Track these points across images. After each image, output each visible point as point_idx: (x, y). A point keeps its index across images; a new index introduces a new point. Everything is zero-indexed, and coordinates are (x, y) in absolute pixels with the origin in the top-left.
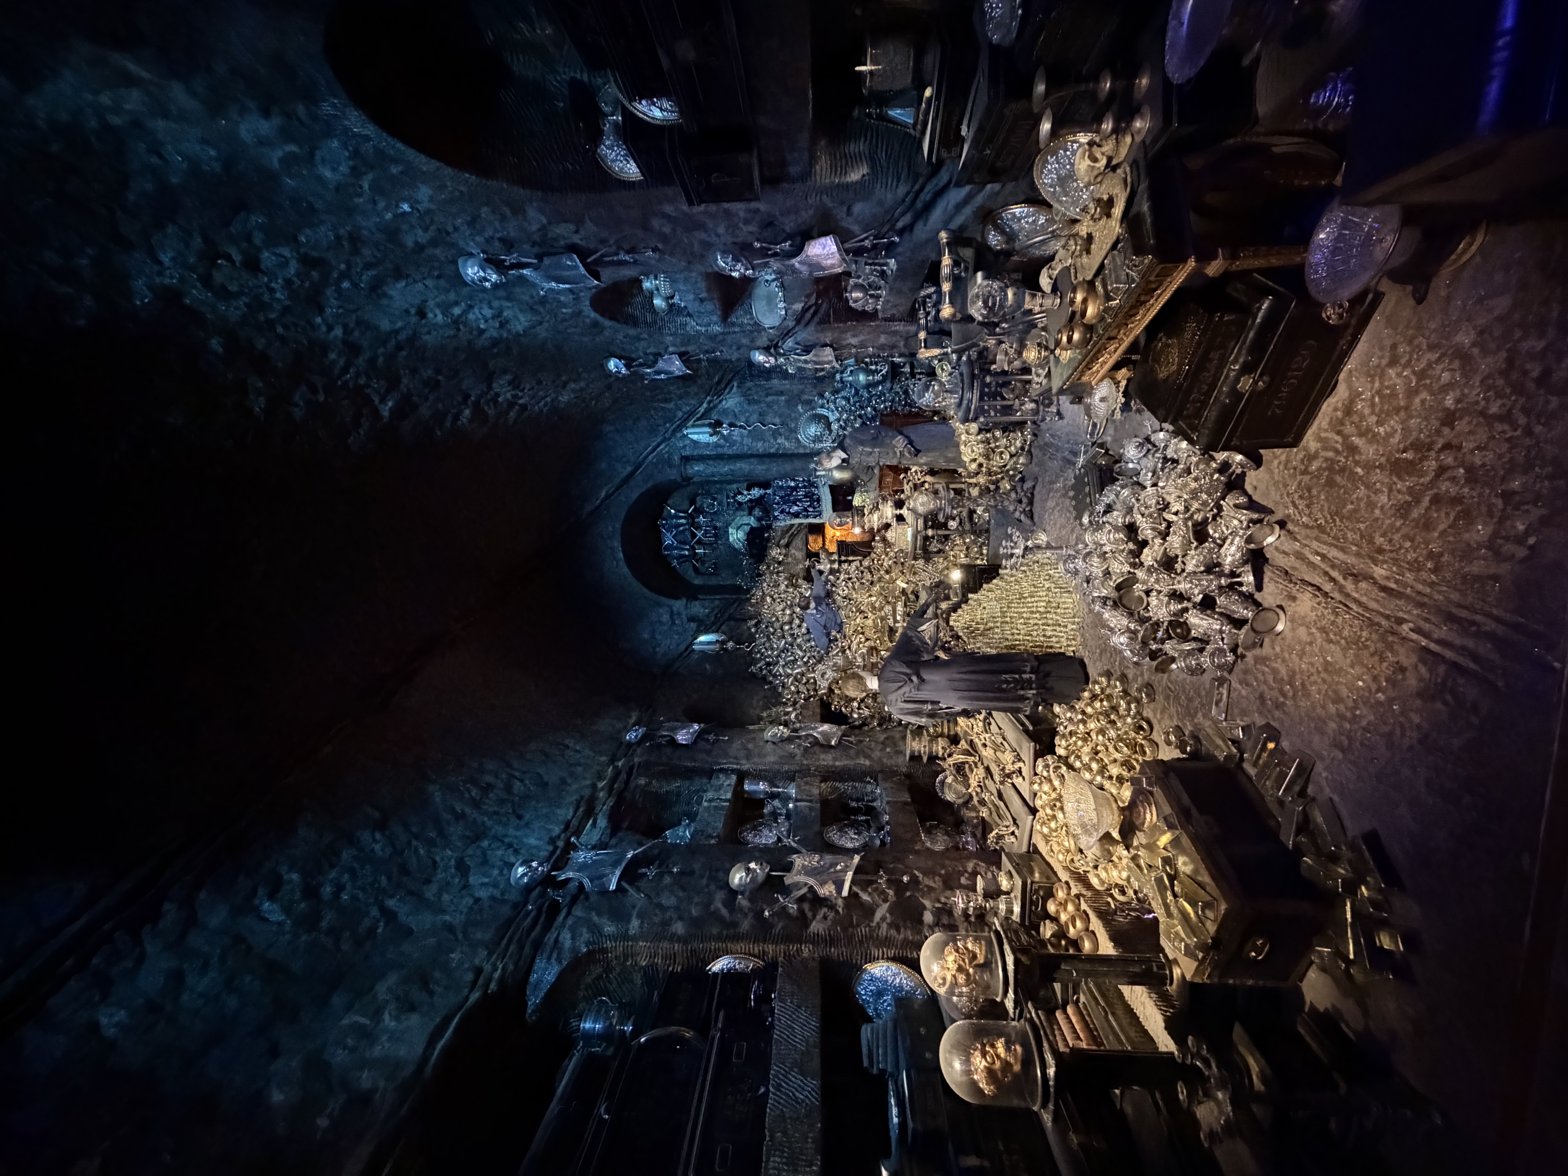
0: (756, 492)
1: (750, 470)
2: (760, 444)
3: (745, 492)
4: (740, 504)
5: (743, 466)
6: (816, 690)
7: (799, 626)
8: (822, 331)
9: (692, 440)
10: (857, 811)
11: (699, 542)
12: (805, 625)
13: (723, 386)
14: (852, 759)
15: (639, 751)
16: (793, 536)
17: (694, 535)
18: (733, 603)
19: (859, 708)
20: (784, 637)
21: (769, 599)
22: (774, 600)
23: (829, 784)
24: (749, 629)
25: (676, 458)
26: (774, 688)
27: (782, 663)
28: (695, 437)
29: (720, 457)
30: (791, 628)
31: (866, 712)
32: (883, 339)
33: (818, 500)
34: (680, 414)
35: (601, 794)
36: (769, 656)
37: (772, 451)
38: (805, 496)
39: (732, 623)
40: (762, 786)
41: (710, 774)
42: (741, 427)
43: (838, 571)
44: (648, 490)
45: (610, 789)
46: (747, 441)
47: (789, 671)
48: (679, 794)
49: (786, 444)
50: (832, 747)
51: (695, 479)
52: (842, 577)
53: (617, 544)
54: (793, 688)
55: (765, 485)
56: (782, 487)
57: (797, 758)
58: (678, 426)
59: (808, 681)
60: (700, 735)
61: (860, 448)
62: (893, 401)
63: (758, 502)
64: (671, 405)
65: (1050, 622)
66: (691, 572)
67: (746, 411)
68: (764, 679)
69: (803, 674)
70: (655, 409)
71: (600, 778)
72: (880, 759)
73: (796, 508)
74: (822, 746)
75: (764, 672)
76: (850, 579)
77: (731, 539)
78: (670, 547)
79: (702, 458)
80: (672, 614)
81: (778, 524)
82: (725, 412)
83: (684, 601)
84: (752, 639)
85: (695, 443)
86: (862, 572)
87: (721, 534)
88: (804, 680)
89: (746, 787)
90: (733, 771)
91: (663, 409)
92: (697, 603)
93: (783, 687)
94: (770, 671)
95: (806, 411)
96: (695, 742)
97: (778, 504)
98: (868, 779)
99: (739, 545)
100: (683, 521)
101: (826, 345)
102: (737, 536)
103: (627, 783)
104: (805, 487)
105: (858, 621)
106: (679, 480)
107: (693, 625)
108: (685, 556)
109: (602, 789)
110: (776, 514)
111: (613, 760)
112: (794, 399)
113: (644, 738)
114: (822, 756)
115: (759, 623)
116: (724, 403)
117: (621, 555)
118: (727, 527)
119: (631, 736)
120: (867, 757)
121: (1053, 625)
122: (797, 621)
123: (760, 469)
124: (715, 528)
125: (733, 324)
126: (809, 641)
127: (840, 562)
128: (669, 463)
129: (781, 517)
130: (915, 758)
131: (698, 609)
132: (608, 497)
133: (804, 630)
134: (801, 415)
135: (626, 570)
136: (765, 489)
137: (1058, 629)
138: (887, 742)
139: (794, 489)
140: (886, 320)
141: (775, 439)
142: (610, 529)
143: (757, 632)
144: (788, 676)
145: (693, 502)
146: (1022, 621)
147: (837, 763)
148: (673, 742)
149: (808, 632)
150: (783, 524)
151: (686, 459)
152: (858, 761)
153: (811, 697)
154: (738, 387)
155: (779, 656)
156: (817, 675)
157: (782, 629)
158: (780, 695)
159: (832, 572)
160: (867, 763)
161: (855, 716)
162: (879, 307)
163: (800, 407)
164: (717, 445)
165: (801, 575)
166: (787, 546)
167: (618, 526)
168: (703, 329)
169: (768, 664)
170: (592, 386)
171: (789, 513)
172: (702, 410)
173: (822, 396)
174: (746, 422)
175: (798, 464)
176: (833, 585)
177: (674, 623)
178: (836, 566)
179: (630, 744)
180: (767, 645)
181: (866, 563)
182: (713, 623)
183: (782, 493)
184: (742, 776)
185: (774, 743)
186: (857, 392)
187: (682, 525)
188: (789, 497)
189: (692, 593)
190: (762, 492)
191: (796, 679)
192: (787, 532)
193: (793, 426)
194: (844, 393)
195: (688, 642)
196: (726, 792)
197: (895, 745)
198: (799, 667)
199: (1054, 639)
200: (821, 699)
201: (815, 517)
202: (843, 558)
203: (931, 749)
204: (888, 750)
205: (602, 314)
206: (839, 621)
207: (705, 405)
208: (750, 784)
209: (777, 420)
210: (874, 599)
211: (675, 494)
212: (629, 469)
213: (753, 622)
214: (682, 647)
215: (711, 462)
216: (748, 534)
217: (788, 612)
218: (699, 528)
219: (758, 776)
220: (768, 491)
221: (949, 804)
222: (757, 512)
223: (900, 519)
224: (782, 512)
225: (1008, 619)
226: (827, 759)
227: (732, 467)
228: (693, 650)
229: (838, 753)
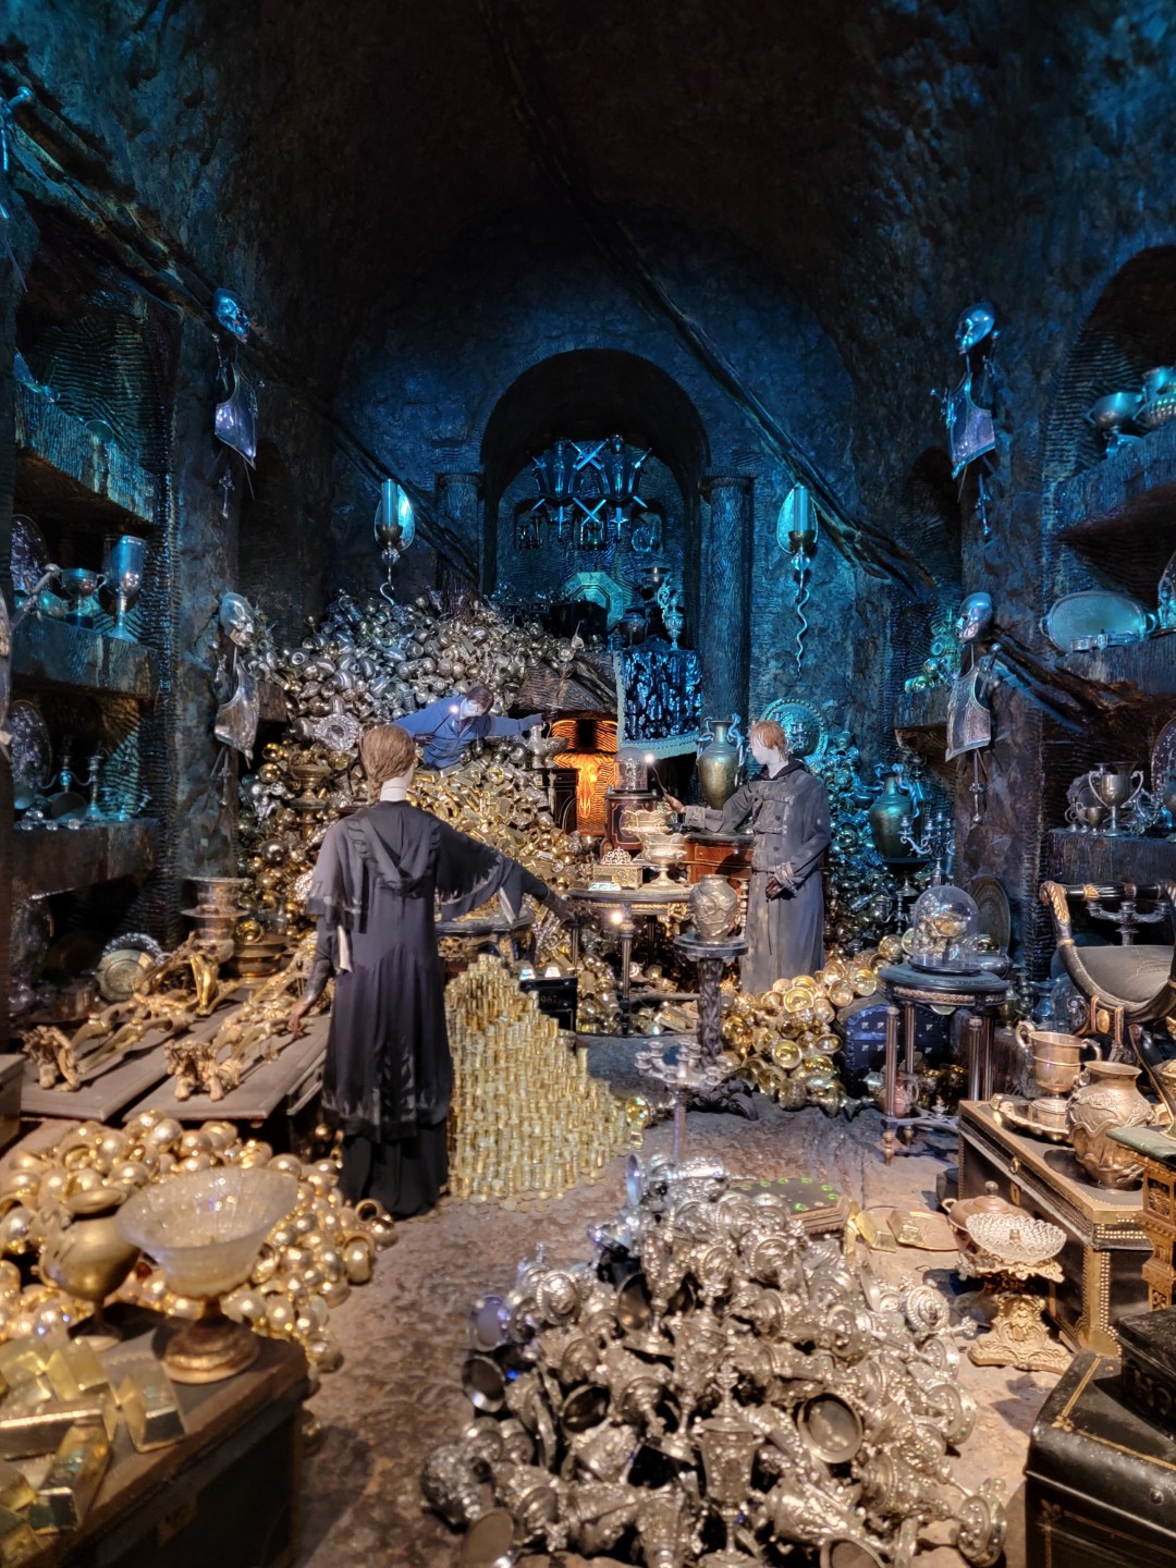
0: (674, 623)
1: (720, 608)
2: (768, 627)
3: (674, 601)
4: (648, 594)
5: (729, 596)
6: (307, 714)
7: (430, 689)
8: (1030, 723)
9: (782, 499)
10: (80, 771)
11: (578, 514)
12: (432, 699)
13: (887, 558)
14: (188, 767)
15: (199, 321)
16: (592, 688)
17: (591, 504)
18: (470, 566)
19: (271, 797)
20: (409, 659)
21: (479, 634)
22: (479, 644)
23: (135, 717)
24: (425, 594)
25: (751, 469)
26: (310, 634)
27: (360, 653)
28: (788, 504)
29: (747, 556)
30: (426, 673)
31: (263, 810)
32: (999, 840)
33: (657, 735)
34: (831, 478)
35: (112, 207)
36: (371, 630)
37: (755, 651)
38: (666, 711)
39: (433, 562)
40: (130, 579)
41: (156, 466)
42: (803, 593)
43: (529, 768)
44: (693, 409)
45: (120, 230)
46: (776, 605)
47: (344, 664)
48: (108, 393)
49: (767, 674)
50: (211, 729)
51: (707, 508)
52: (520, 773)
53: (592, 340)
54: (311, 670)
55: (687, 640)
56: (684, 669)
57: (188, 656)
58: (808, 474)
59: (324, 700)
60: (232, 458)
61: (790, 799)
62: (848, 866)
63: (657, 627)
64: (847, 459)
65: (504, 1145)
66: (521, 495)
67: (830, 604)
68: (325, 618)
69: (339, 691)
70: (844, 431)
71: (145, 212)
72: (188, 824)
73: (644, 693)
74: (214, 708)
75: (338, 618)
76: (517, 786)
77: (581, 576)
78: (571, 456)
79: (747, 518)
80: (452, 442)
81: (617, 660)
82: (830, 564)
83: (479, 470)
84: (404, 599)
85: (777, 506)
86: (528, 811)
87: (592, 555)
88: (326, 694)
89: (127, 541)
90: (161, 518)
91: (843, 446)
92: (473, 496)
93: (313, 652)
94: (340, 629)
95: (824, 713)
96: (218, 445)
97: (654, 660)
98: (147, 797)
99: (570, 586)
100: (619, 486)
101: (994, 734)
102: (589, 585)
103: (134, 274)
104: (683, 710)
105: (443, 798)
106: (709, 472)
107: (430, 485)
108: (553, 485)
109: (122, 211)
110: (636, 656)
111: (180, 255)
112: (849, 696)
113: (228, 340)
114: (192, 708)
115: (436, 614)
116: (846, 563)
117: (570, 347)
118: (604, 568)
119: (228, 306)
120: (192, 799)
121: (498, 1153)
122: (440, 685)
123: (722, 625)
124: (603, 546)
125: (1055, 554)
126: (403, 706)
127: (545, 772)
128: (741, 455)
129: (630, 666)
130: (191, 893)
131: (462, 498)
132: (682, 328)
133: (422, 696)
134: (818, 704)
135: (542, 352)
136: (681, 640)
137: (492, 1159)
138: (218, 842)
139: (680, 690)
140: (1047, 844)
141: (777, 657)
142: (622, 328)
143: (418, 608)
144: (336, 663)
145: (655, 506)
146: (502, 1090)
147: (179, 736)
148: (216, 397)
149: (420, 706)
150: (617, 668)
151: (747, 487)
152: (183, 779)
153: (295, 705)
154: (882, 587)
155: (372, 648)
156: (337, 714)
157: (425, 655)
158: (296, 646)
159: (529, 755)
160: (181, 797)
161: (256, 790)
162: (1074, 829)
163: (831, 703)
164: (769, 548)
165: (521, 701)
166: (575, 676)
167: (628, 346)
168: (1050, 496)
169: (355, 627)
170: (919, 291)
171: (636, 680)
172: (835, 522)
173: (852, 742)
174: (810, 604)
175: (729, 697)
176: (505, 756)
177: (435, 444)
178: (536, 764)
179: (211, 305)
180: (393, 626)
181: (544, 818)
182: (431, 524)
183: (673, 668)
184: (150, 533)
185: (216, 612)
186: (859, 804)
187: (612, 483)
188: (666, 682)
189: (489, 488)
190: (674, 633)
191: (329, 677)
192: (602, 677)
193: (799, 690)
194: (857, 782)
195: (395, 470)
196: (122, 494)
197: (214, 856)
198: (354, 685)
199: (469, 1153)
200: (289, 724)
201: (627, 729)
202: (552, 777)
203: (212, 923)
204: (204, 842)
205: (1117, 280)
206: (440, 763)
207: (843, 527)
208: (134, 549)
209: (811, 660)
210: (485, 829)
211: (669, 472)
212: (735, 374)
213: (437, 603)
214: (387, 460)
215: (738, 536)
216: (594, 605)
217: (458, 668)
218: (603, 514)
219: (149, 567)
220: (675, 645)
221: (94, 958)
222: (636, 623)
223: (648, 875)
224: (639, 667)
225: (502, 1063)
226: (187, 714)
227: (728, 573)
228: (381, 481)
229: (200, 740)
